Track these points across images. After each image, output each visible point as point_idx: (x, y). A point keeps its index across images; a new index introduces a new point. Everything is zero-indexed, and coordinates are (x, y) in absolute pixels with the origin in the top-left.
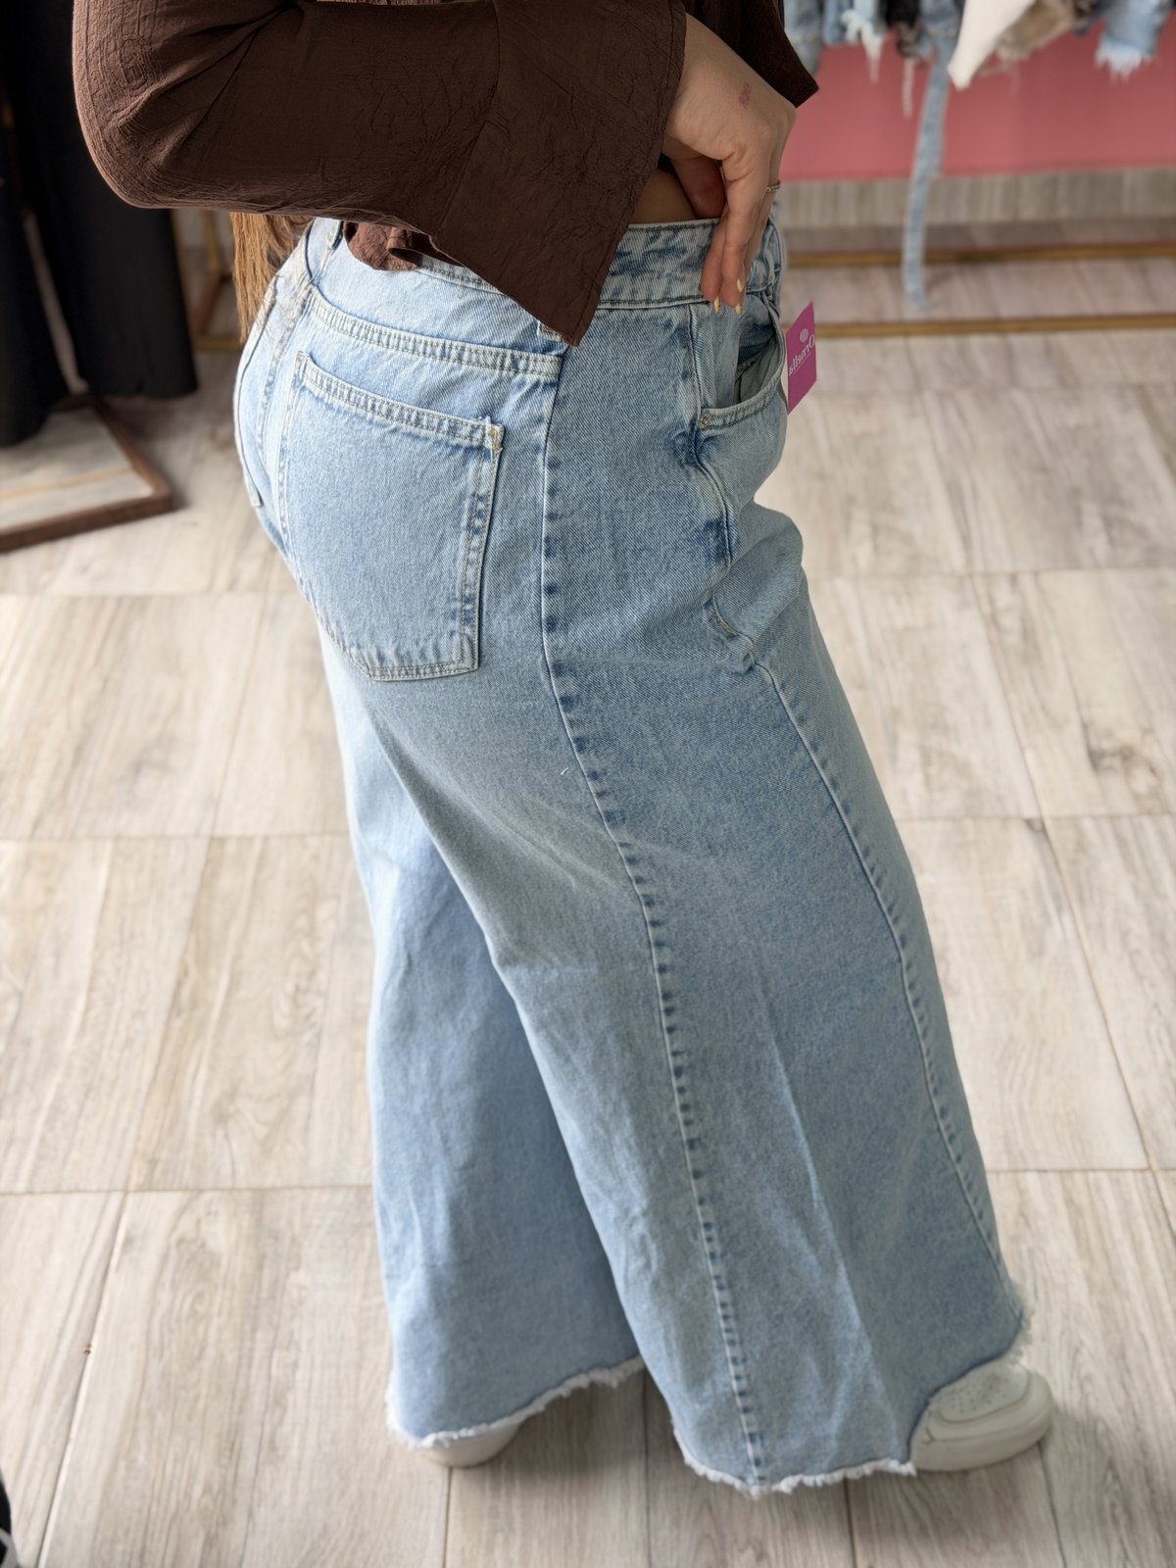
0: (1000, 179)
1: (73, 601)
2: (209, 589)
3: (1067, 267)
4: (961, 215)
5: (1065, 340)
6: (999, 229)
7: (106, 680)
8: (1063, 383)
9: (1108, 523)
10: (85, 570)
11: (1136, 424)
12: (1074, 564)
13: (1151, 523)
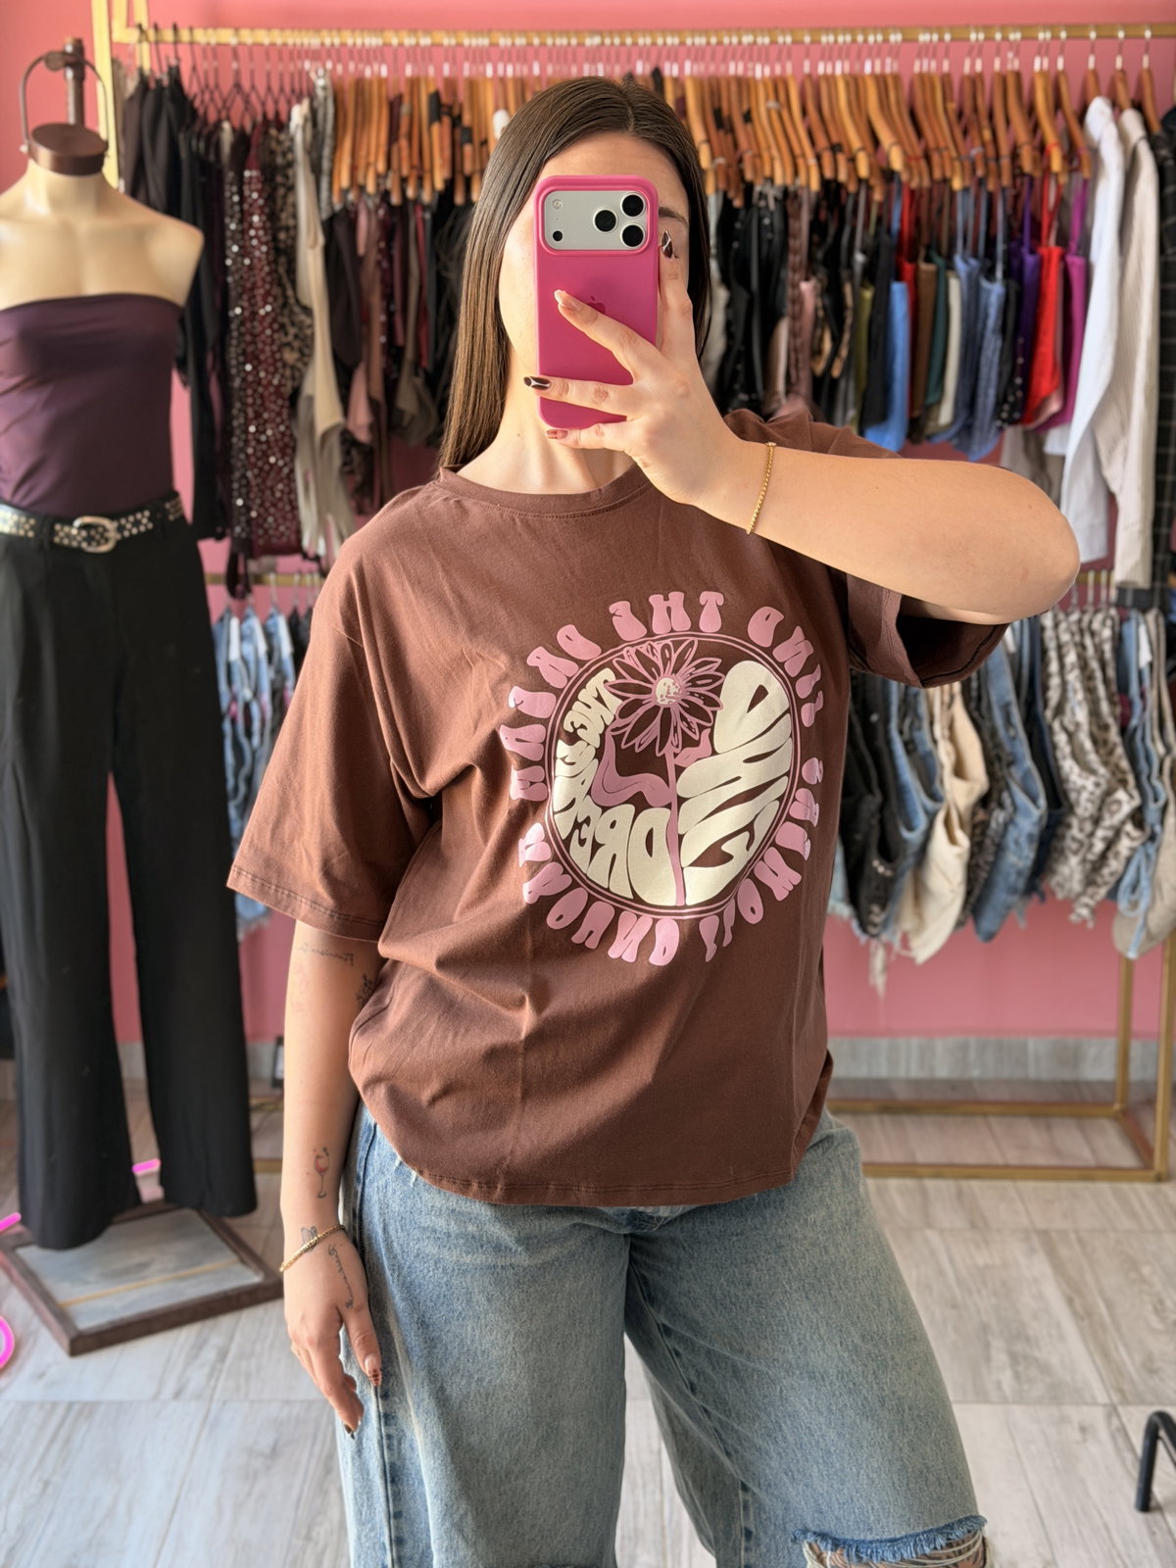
0: (915, 1041)
1: (26, 1406)
2: (156, 1396)
3: (979, 1120)
4: (882, 1071)
5: (975, 1184)
6: (916, 1084)
7: (46, 1484)
8: (973, 1226)
9: (1014, 1358)
10: (41, 1376)
11: (1039, 1267)
12: (982, 1397)
13: (1054, 1361)
